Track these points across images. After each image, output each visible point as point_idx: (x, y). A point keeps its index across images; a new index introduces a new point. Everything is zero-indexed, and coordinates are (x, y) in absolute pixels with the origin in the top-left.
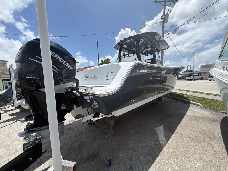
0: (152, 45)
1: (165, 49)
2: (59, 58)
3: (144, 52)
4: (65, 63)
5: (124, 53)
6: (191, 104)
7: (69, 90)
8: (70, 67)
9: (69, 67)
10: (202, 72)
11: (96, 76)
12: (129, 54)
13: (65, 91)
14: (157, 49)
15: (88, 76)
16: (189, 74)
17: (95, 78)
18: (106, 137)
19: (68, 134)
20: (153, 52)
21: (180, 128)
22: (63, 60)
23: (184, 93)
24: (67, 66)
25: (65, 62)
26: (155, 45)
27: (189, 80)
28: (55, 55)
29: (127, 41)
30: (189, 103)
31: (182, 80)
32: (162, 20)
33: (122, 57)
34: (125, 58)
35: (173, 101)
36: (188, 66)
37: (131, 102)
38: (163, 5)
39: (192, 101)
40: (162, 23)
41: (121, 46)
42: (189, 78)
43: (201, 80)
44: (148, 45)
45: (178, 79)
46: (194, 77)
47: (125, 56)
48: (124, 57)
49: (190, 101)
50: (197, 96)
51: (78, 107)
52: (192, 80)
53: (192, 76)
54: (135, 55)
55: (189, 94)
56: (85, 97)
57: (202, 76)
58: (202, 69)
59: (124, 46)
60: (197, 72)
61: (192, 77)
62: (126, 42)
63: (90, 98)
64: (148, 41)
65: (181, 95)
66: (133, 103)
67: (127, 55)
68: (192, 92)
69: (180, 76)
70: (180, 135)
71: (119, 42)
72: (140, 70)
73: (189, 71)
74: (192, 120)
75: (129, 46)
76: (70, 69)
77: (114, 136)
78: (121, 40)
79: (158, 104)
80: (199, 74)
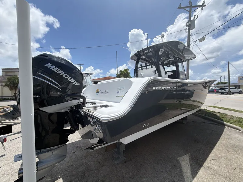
0: (174, 55)
1: (191, 59)
2: (63, 74)
3: (165, 63)
4: (70, 79)
5: (141, 65)
6: (225, 127)
7: (74, 108)
8: (76, 83)
9: (74, 83)
10: (240, 84)
11: (106, 91)
12: (146, 66)
13: (69, 110)
14: (181, 60)
15: (99, 90)
16: (223, 86)
17: (106, 93)
18: (116, 163)
19: (75, 154)
20: (175, 63)
21: (212, 161)
22: (68, 76)
23: (217, 110)
24: (72, 82)
25: (70, 77)
26: (178, 56)
27: (223, 93)
28: (59, 71)
29: (144, 51)
30: (224, 125)
31: (214, 94)
32: (188, 27)
33: (139, 69)
34: (142, 70)
35: (202, 120)
36: (221, 77)
37: (145, 126)
38: (188, 11)
39: (228, 122)
40: (187, 30)
41: (138, 57)
42: (223, 91)
43: (239, 94)
44: (169, 56)
45: (209, 92)
46: (229, 90)
47: (143, 68)
48: (141, 68)
49: (225, 123)
50: (234, 116)
51: (83, 128)
52: (227, 93)
53: (227, 89)
54: (154, 67)
55: (223, 111)
56: (89, 118)
57: (240, 90)
58: (240, 80)
59: (142, 57)
60: (234, 85)
61: (227, 91)
62: (143, 53)
63: (93, 121)
64: (169, 51)
65: (213, 113)
66: (147, 127)
67: (144, 67)
68: (227, 109)
69: (211, 89)
70: (212, 171)
71: (137, 53)
72: (157, 87)
73: (223, 83)
74: (229, 149)
75: (148, 57)
76: (76, 85)
77: (125, 162)
78: (138, 51)
79: (182, 123)
80: (237, 87)
